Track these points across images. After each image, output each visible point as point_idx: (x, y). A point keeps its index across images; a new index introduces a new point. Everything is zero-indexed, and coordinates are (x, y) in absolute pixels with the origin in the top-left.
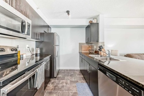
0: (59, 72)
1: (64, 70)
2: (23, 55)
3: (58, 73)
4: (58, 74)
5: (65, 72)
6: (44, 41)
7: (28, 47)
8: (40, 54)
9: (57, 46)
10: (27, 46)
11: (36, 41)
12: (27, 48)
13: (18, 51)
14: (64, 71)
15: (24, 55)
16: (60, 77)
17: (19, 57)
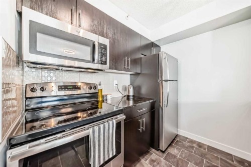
0: (174, 139)
1: (192, 141)
2: (106, 96)
3: (172, 142)
4: (170, 145)
5: (193, 147)
6: (143, 72)
7: (117, 84)
8: (134, 96)
9: (167, 81)
10: (116, 82)
11: (131, 74)
12: (115, 85)
13: (99, 90)
14: (188, 144)
15: (108, 96)
16: (175, 157)
17: (100, 99)
